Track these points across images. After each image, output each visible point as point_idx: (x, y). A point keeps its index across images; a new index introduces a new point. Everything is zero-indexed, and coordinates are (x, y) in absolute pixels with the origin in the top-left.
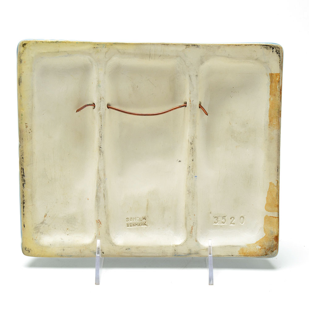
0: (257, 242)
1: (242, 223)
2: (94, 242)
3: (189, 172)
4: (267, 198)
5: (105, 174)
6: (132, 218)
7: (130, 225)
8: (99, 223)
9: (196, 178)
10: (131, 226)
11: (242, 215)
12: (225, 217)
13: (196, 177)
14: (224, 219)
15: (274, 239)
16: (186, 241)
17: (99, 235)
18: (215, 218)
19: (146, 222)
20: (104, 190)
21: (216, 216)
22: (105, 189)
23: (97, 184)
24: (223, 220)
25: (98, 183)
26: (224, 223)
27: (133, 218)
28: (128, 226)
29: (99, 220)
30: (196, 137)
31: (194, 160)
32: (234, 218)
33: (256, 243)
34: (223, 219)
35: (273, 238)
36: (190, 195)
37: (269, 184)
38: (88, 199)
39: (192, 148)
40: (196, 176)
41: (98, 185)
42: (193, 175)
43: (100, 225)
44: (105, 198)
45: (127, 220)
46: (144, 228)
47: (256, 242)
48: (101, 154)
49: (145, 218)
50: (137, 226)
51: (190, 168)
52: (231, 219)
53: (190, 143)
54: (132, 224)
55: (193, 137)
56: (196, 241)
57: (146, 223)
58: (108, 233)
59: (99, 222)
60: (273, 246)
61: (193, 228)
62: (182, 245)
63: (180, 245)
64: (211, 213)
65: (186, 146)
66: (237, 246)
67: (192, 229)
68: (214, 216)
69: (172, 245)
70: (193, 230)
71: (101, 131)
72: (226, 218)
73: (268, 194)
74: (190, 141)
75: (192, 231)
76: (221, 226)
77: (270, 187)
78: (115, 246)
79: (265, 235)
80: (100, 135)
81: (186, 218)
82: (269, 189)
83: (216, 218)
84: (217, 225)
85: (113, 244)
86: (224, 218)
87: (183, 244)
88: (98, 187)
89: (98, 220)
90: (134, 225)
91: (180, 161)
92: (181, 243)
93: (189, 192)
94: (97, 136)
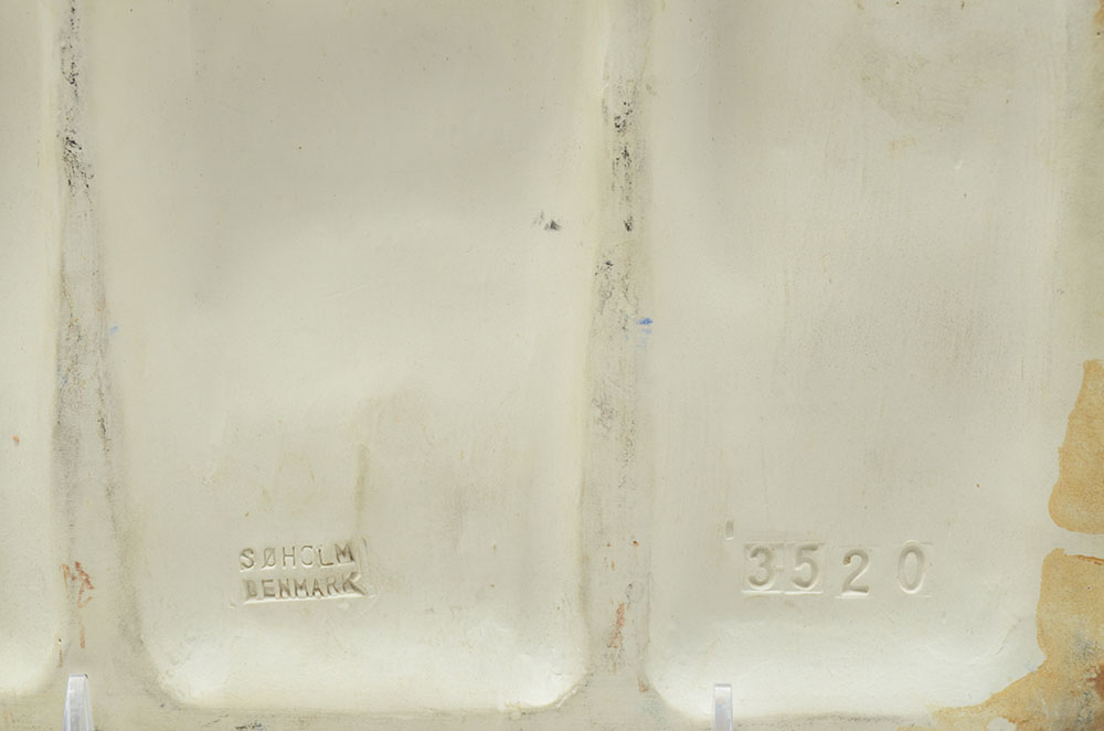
0: (993, 697)
1: (911, 587)
2: (52, 689)
3: (605, 295)
4: (1065, 454)
5: (102, 304)
6: (273, 550)
7: (265, 589)
8: (79, 583)
9: (649, 332)
10: (266, 595)
11: (910, 541)
12: (813, 548)
13: (646, 327)
14: (809, 561)
15: (1093, 684)
16: (583, 688)
17: (83, 645)
18: (754, 555)
19: (353, 575)
20: (101, 394)
21: (761, 544)
22: (109, 388)
23: (59, 360)
24: (797, 569)
25: (63, 351)
26: (806, 585)
27: (279, 552)
28: (252, 594)
29: (77, 564)
30: (648, 88)
31: (636, 225)
32: (865, 558)
33: (988, 704)
34: (799, 562)
35: (1088, 676)
36: (609, 429)
37: (1082, 372)
38: (17, 440)
39: (626, 154)
40: (648, 322)
41: (66, 363)
42: (629, 310)
43: (87, 592)
44: (106, 440)
45: (248, 563)
46: (346, 606)
47: (988, 697)
48: (79, 182)
49: (347, 553)
50: (301, 593)
51: (613, 272)
52: (848, 560)
53: (612, 122)
54: (275, 584)
55: (630, 88)
56: (645, 688)
57: (355, 581)
58: (131, 632)
59: (77, 574)
60: (1089, 720)
61: (627, 615)
62: (558, 710)
63: (552, 710)
64: (730, 527)
65: (589, 137)
66: (877, 719)
67: (619, 623)
68: (747, 547)
69: (502, 708)
70: (624, 630)
71: (74, 43)
72: (819, 555)
73: (1071, 427)
74: (616, 109)
75: (617, 634)
76: (789, 603)
77: (1084, 386)
78: (178, 707)
79: (1040, 658)
80: (67, 67)
81: (585, 560)
82: (1080, 401)
83: (761, 557)
84: (766, 597)
85: (164, 700)
86: (807, 555)
87: (565, 704)
88: (66, 376)
89: (73, 566)
90: (284, 589)
91: (553, 226)
92: (552, 700)
93: (604, 409)
94: (50, 72)
